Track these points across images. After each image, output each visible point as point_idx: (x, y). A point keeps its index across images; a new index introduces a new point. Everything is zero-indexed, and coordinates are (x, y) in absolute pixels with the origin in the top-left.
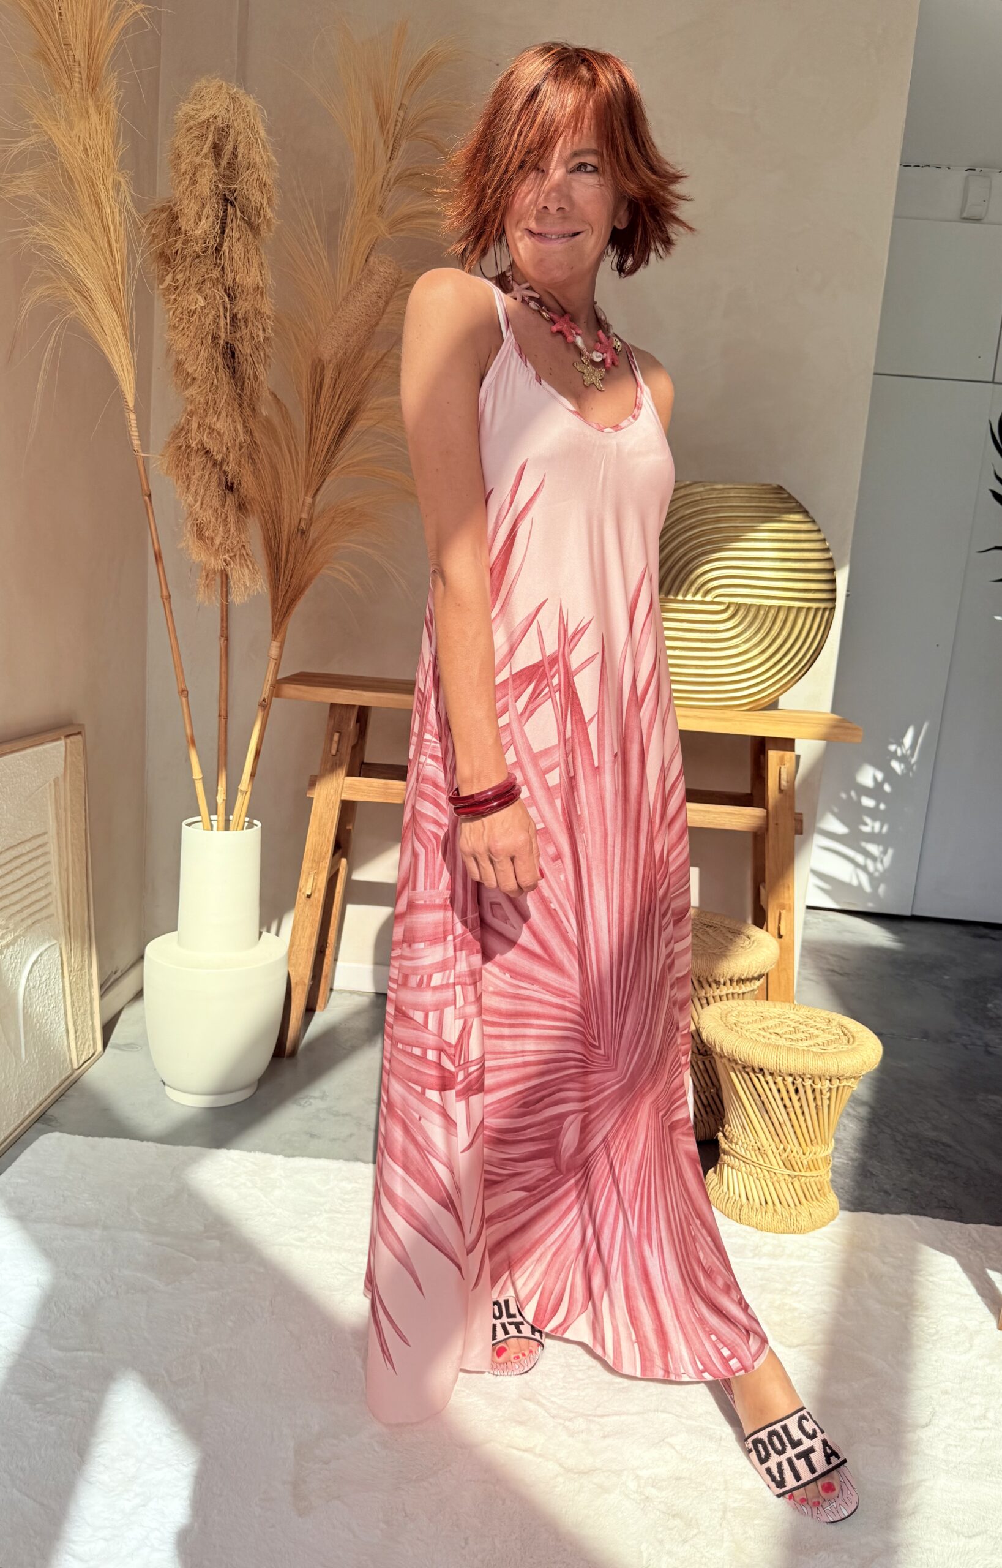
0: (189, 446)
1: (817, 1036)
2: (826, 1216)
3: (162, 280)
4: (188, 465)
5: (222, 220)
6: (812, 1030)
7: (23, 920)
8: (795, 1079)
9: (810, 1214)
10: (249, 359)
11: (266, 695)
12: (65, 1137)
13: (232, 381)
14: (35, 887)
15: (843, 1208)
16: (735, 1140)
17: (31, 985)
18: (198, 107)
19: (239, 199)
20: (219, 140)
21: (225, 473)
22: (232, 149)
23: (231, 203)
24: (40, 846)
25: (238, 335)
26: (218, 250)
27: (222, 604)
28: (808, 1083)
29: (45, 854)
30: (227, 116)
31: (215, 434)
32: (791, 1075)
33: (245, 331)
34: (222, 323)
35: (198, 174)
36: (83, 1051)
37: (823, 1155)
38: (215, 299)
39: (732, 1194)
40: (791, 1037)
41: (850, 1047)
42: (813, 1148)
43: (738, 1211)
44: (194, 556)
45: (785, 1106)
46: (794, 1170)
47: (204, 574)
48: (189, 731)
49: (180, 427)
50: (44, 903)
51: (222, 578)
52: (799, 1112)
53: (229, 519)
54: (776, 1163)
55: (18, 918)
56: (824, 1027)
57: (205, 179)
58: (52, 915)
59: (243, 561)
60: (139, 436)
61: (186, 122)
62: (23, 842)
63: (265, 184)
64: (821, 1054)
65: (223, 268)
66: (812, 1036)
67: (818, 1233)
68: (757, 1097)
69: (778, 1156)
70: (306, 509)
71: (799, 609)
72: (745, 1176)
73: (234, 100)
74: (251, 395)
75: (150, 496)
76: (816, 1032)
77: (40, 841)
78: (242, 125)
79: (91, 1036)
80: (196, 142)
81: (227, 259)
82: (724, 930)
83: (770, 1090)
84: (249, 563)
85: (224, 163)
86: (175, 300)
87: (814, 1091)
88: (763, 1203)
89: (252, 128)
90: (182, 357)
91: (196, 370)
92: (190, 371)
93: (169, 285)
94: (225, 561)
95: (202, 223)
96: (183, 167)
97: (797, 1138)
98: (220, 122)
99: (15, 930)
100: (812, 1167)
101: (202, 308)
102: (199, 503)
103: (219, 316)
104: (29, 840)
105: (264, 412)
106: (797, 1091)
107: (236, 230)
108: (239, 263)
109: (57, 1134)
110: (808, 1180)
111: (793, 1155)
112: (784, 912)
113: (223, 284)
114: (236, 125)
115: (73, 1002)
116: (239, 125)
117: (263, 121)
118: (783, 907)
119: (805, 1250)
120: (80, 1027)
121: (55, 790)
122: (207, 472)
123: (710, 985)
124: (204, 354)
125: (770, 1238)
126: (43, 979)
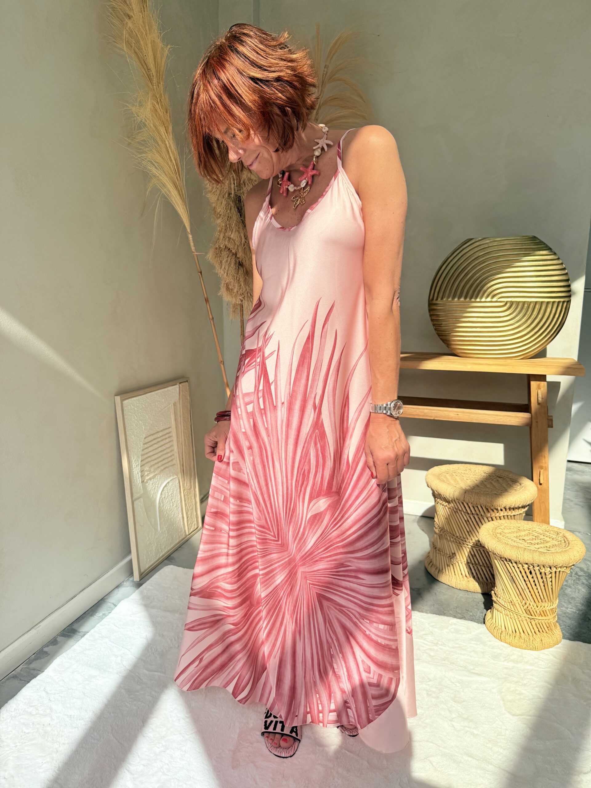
0: (220, 247)
2: (553, 643)
4: (220, 256)
6: (546, 538)
7: (159, 467)
8: (529, 566)
9: (542, 640)
12: (175, 567)
13: (239, 214)
14: (165, 452)
15: (564, 637)
16: (500, 596)
17: (163, 496)
21: (238, 258)
24: (168, 433)
25: (241, 192)
27: (241, 320)
28: (536, 568)
29: (171, 437)
31: (231, 240)
32: (526, 564)
33: (244, 189)
34: (232, 186)
36: (191, 526)
37: (550, 608)
39: (497, 625)
40: (531, 542)
41: (565, 549)
42: (543, 604)
43: (500, 634)
44: (225, 299)
45: (525, 580)
46: (532, 615)
47: (233, 307)
49: (217, 239)
50: (170, 459)
51: (240, 308)
52: (533, 584)
53: (240, 280)
54: (520, 610)
55: (156, 466)
56: (554, 537)
58: (175, 464)
60: (194, 245)
62: (158, 432)
64: (545, 553)
66: (545, 542)
67: (546, 651)
68: (509, 574)
69: (522, 607)
71: (548, 303)
72: (504, 616)
75: (201, 273)
76: (549, 540)
77: (167, 431)
79: (195, 520)
82: (509, 480)
83: (516, 571)
87: (541, 573)
88: (514, 632)
91: (221, 211)
92: (219, 211)
94: (240, 299)
97: (533, 598)
99: (154, 472)
100: (542, 614)
102: (226, 274)
103: (230, 184)
104: (161, 431)
106: (531, 573)
109: (172, 566)
110: (540, 621)
111: (530, 607)
112: (542, 471)
115: (186, 504)
118: (541, 468)
119: (537, 660)
120: (189, 516)
121: (174, 408)
122: (229, 258)
123: (493, 511)
124: (224, 202)
125: (517, 652)
126: (170, 494)
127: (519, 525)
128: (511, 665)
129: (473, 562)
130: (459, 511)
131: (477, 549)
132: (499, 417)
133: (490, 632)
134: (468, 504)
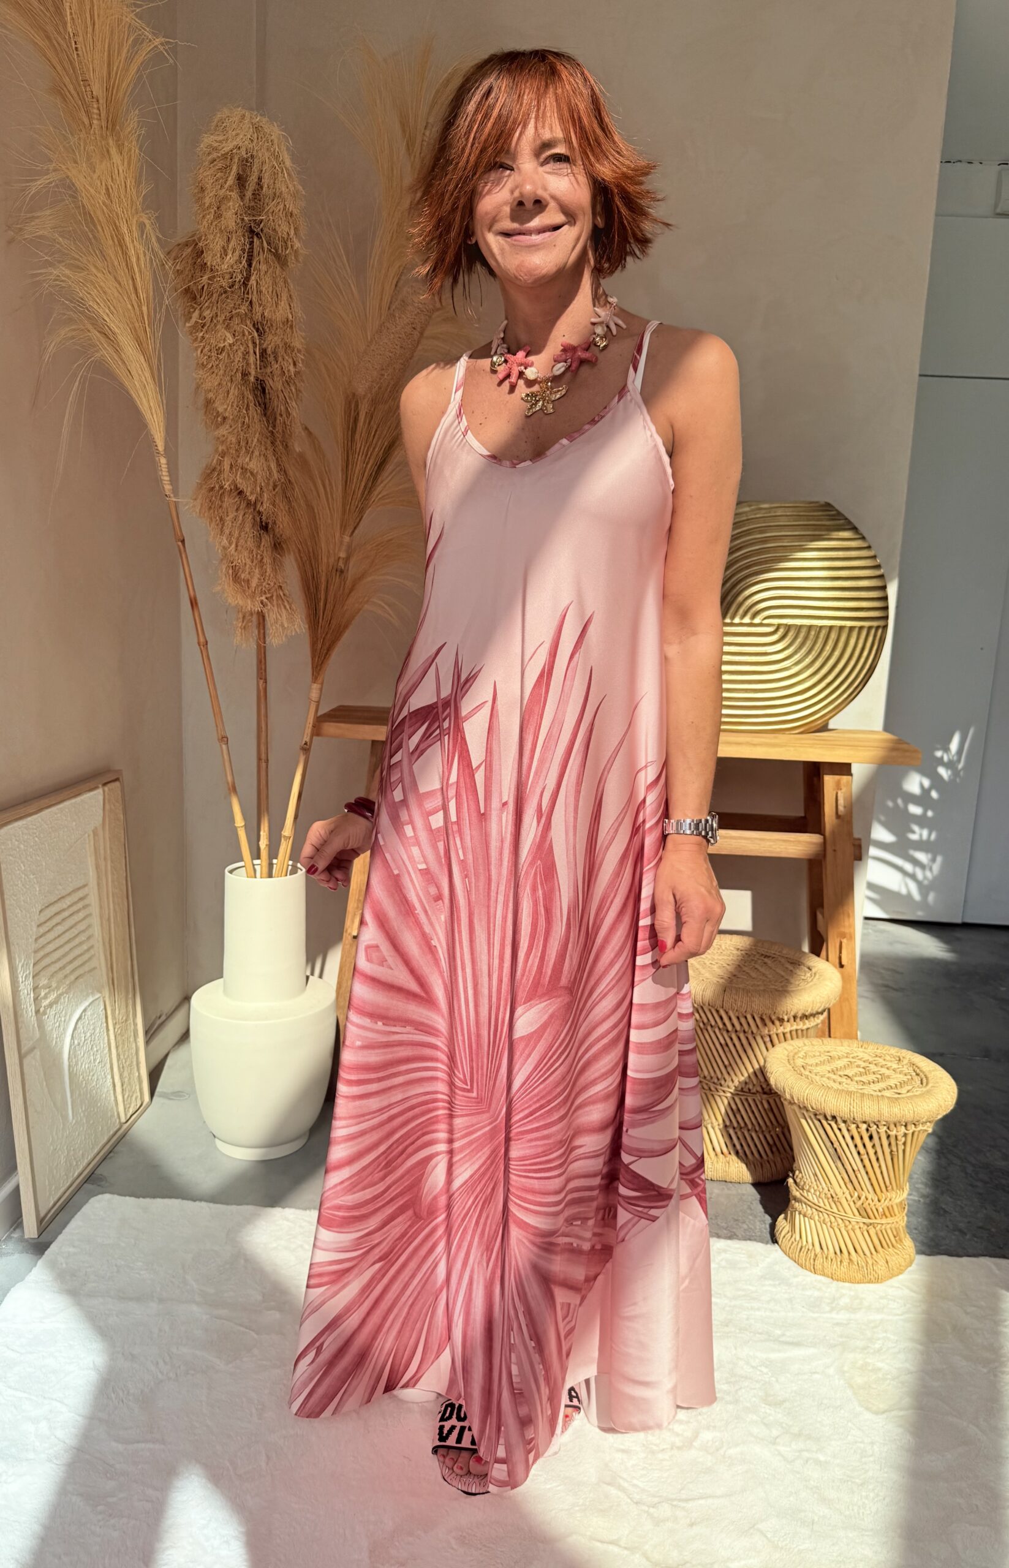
0: (221, 487)
1: (888, 1077)
2: (903, 1264)
3: (188, 317)
4: (221, 507)
5: (249, 252)
6: (884, 1071)
7: (66, 977)
8: (869, 1126)
9: (887, 1262)
10: (281, 395)
11: (307, 738)
12: (117, 1198)
13: (264, 419)
14: (77, 941)
15: (920, 1252)
16: (807, 1187)
17: (76, 1042)
18: (221, 138)
19: (266, 230)
20: (244, 171)
21: (259, 513)
22: (256, 180)
23: (258, 235)
24: (82, 899)
25: (269, 370)
26: (245, 284)
27: (259, 646)
28: (883, 1129)
29: (85, 907)
30: (251, 146)
31: (249, 474)
32: (865, 1122)
33: (275, 366)
34: (252, 359)
35: (223, 207)
36: (130, 1104)
37: (898, 1200)
38: (244, 335)
39: (805, 1243)
40: (862, 1079)
41: (924, 1089)
42: (888, 1193)
43: (812, 1261)
44: (230, 601)
45: (859, 1153)
46: (869, 1218)
47: (241, 616)
48: (230, 779)
49: (212, 468)
50: (86, 957)
51: (259, 620)
52: (874, 1159)
53: (265, 560)
54: (850, 1211)
55: (61, 975)
56: (895, 1066)
57: (230, 213)
58: (95, 968)
59: (280, 602)
60: (170, 481)
61: (209, 154)
62: (63, 897)
63: (291, 214)
64: (897, 1099)
65: (251, 302)
66: (884, 1078)
67: (895, 1281)
68: (829, 1144)
69: (852, 1204)
70: (344, 548)
71: (851, 629)
72: (818, 1224)
73: (257, 129)
74: (283, 432)
75: (183, 541)
76: (887, 1072)
77: (80, 894)
78: (267, 154)
79: (137, 1086)
80: (219, 175)
81: (255, 293)
82: (783, 960)
83: (844, 1137)
84: (286, 604)
85: (249, 194)
86: (203, 337)
87: (888, 1137)
88: (838, 1252)
89: (277, 158)
90: (211, 395)
91: (226, 409)
92: (221, 409)
93: (196, 322)
94: (262, 602)
95: (228, 257)
96: (207, 201)
97: (872, 1185)
98: (244, 153)
99: (58, 988)
100: (887, 1213)
101: (230, 345)
102: (233, 546)
103: (248, 353)
104: (69, 894)
105: (298, 449)
106: (871, 1137)
107: (263, 265)
108: (267, 297)
109: (107, 1196)
110: (883, 1227)
111: (867, 1202)
112: (844, 941)
113: (251, 318)
114: (260, 155)
115: (118, 1055)
116: (263, 155)
117: (288, 149)
118: (843, 935)
119: (884, 1301)
120: (126, 1080)
121: (94, 839)
122: (241, 513)
123: (773, 1023)
124: (234, 392)
125: (847, 1290)
126: (88, 1034)
127: (828, 1048)
128: (843, 1316)
129: (735, 1125)
130: (709, 1028)
131: (743, 1098)
132: (768, 843)
133: (792, 1259)
134: (727, 1013)
